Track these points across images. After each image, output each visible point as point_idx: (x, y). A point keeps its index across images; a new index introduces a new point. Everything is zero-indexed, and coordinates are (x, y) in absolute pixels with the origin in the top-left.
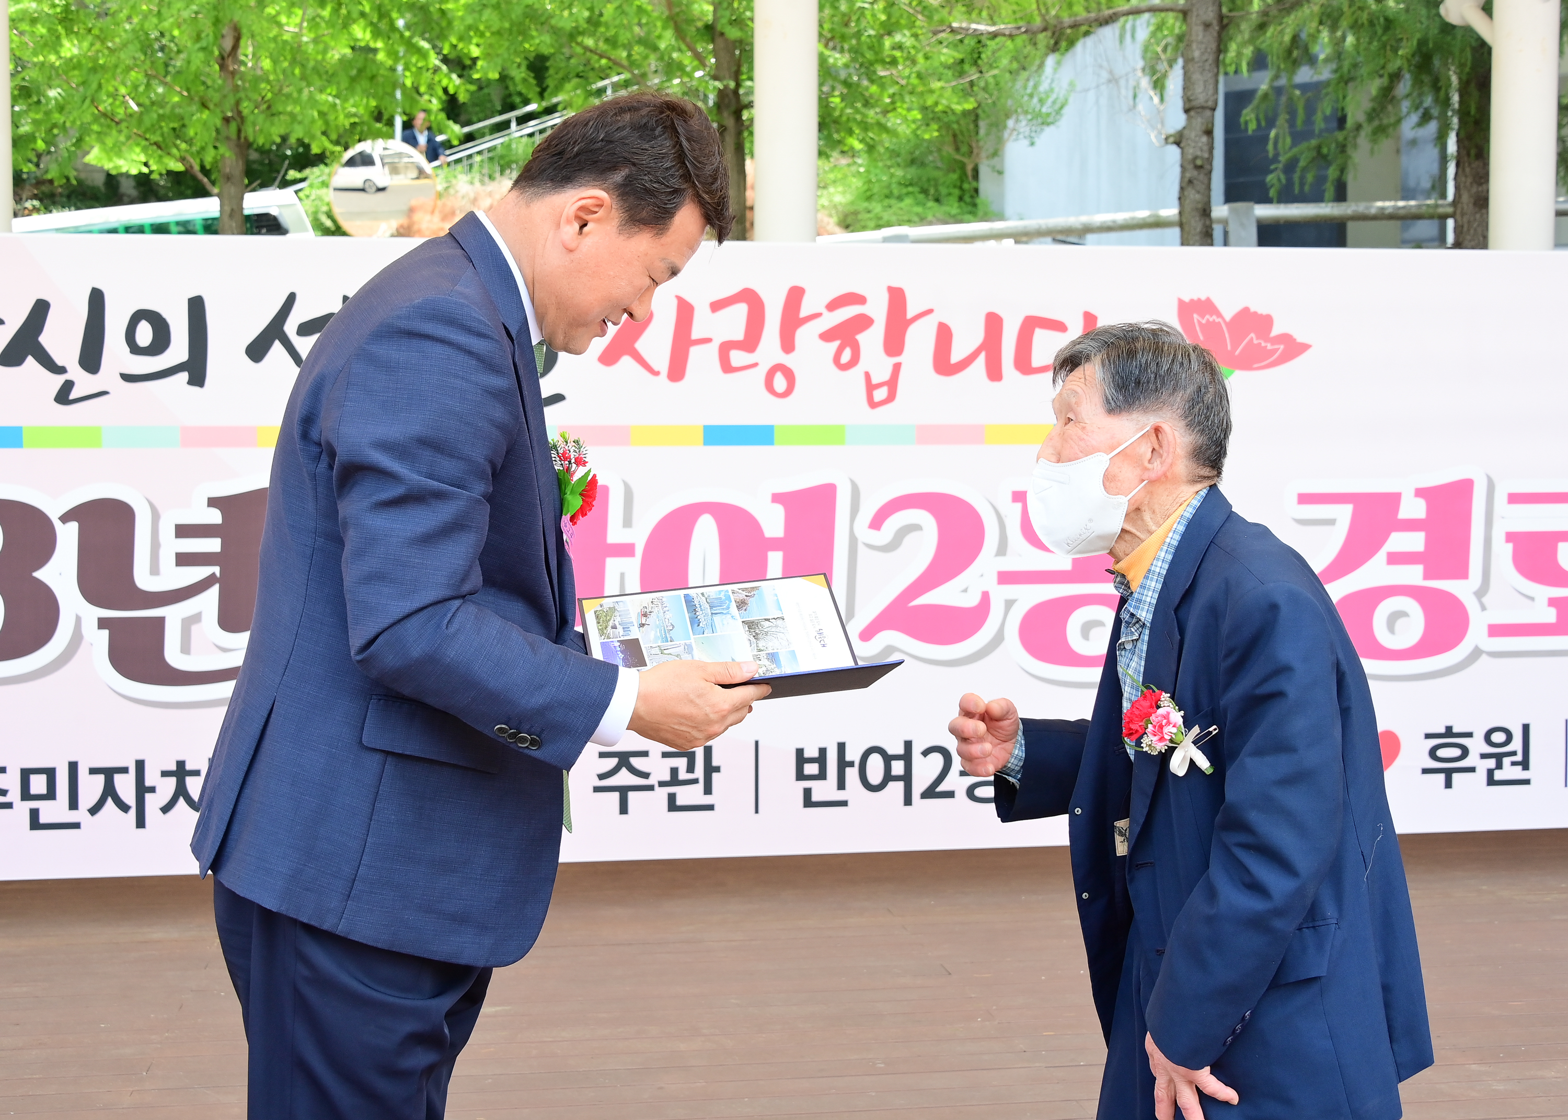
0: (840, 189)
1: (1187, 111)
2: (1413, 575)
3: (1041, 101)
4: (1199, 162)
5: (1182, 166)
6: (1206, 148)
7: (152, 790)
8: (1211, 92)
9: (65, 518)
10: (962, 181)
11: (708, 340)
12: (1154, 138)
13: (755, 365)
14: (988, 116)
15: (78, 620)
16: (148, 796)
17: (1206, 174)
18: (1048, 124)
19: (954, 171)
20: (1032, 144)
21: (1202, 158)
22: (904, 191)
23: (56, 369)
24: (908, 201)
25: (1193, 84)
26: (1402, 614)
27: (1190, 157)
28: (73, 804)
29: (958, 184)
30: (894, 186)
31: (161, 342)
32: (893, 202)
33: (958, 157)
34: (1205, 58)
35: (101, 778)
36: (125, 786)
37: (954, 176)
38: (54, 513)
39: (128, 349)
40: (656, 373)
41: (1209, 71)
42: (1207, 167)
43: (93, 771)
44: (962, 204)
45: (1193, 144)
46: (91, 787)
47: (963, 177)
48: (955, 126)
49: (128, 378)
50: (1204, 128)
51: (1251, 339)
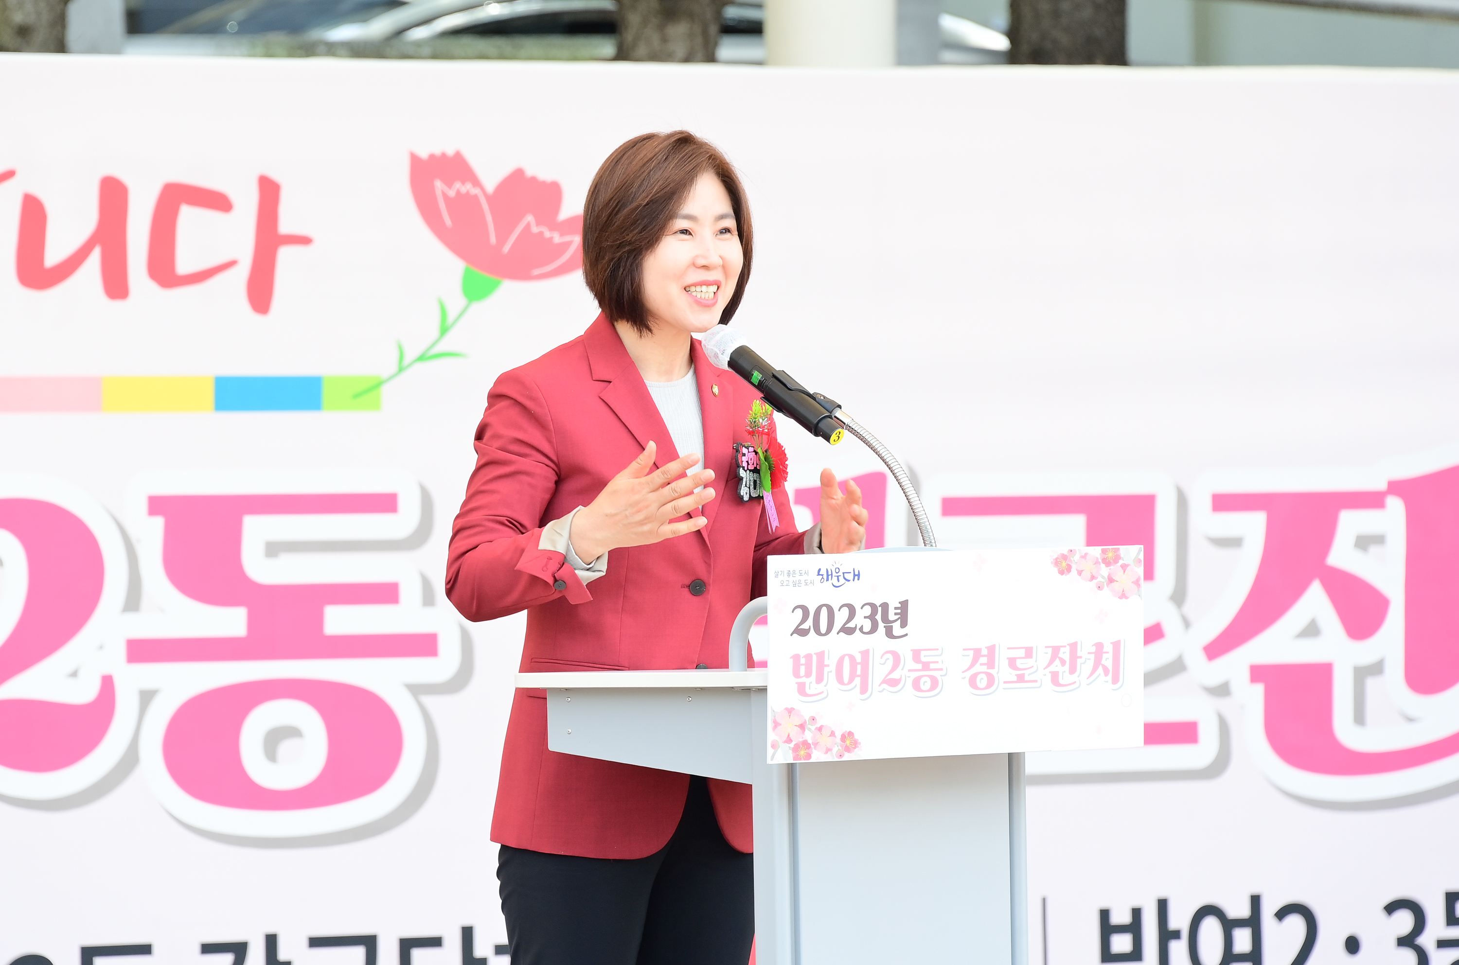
51: (528, 225)
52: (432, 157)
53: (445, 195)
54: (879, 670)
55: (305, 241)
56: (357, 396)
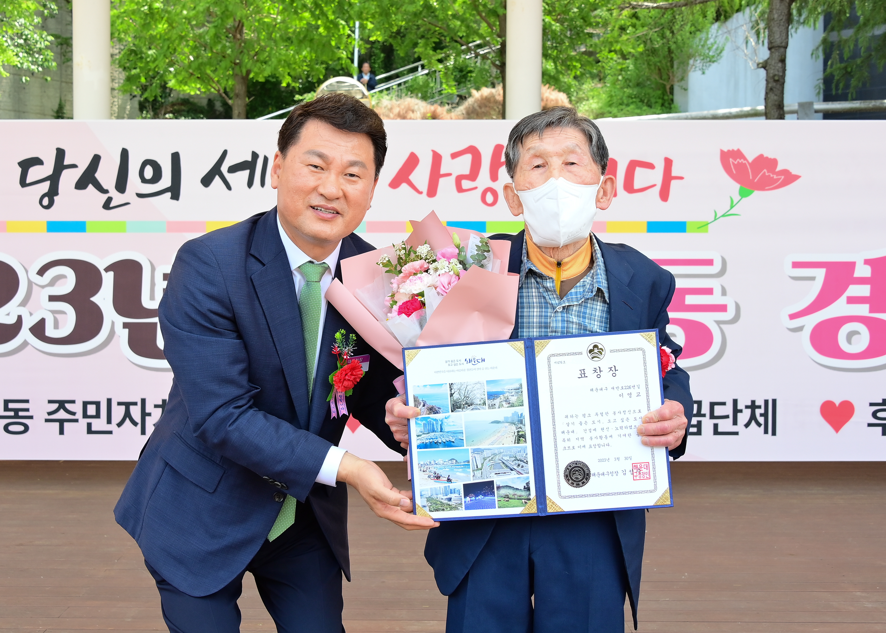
0: (596, 101)
1: (770, 49)
2: (863, 310)
3: (709, 49)
4: (776, 78)
5: (767, 80)
6: (780, 70)
7: (149, 415)
8: (784, 38)
9: (107, 270)
10: (664, 95)
11: (449, 175)
12: (751, 65)
13: (476, 188)
14: (678, 58)
15: (113, 323)
16: (147, 418)
17: (781, 85)
18: (713, 62)
19: (659, 89)
20: (703, 73)
21: (778, 76)
22: (631, 101)
23: (103, 191)
24: (632, 106)
25: (774, 33)
26: (857, 333)
27: (771, 75)
28: (109, 421)
29: (662, 96)
30: (624, 98)
31: (157, 177)
32: (624, 107)
33: (661, 81)
34: (781, 18)
35: (123, 408)
36: (136, 412)
37: (659, 92)
38: (101, 268)
39: (140, 180)
40: (421, 193)
41: (783, 25)
42: (781, 80)
43: (119, 404)
44: (664, 108)
45: (773, 68)
46: (118, 413)
47: (664, 93)
48: (659, 64)
49: (140, 196)
50: (780, 58)
51: (765, 172)
52: (729, 151)
53: (733, 163)
55: (681, 178)
56: (698, 228)
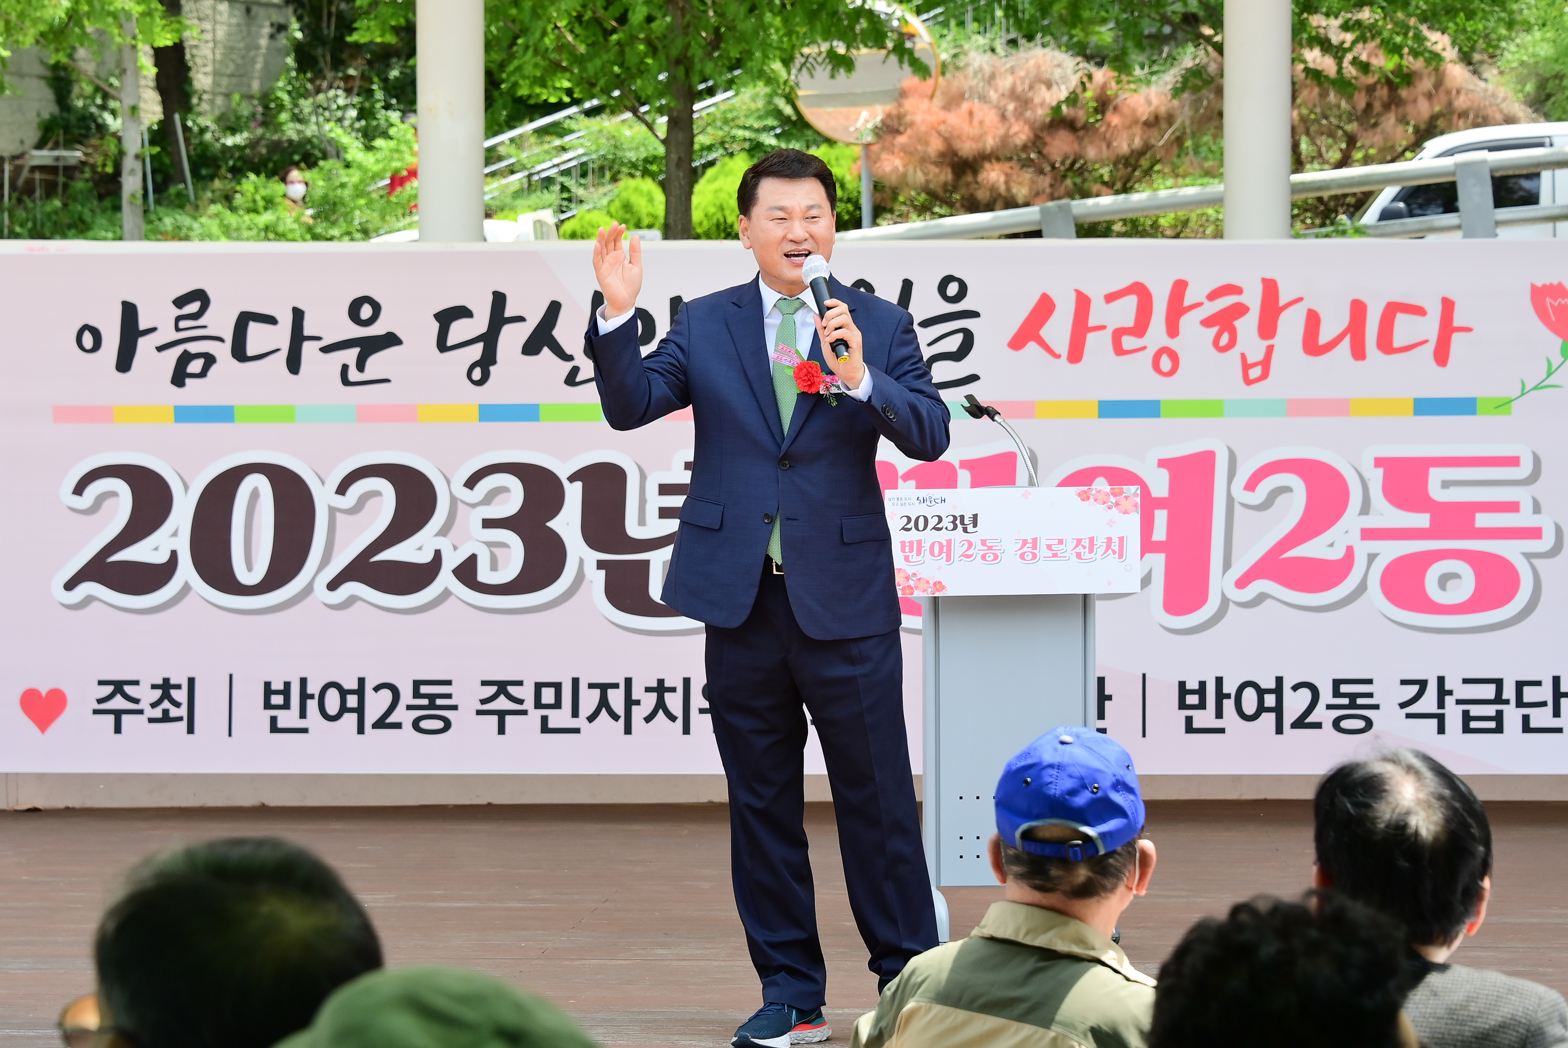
7: (638, 703)
9: (572, 479)
11: (1103, 328)
13: (1144, 348)
15: (581, 561)
16: (634, 708)
23: (566, 357)
28: (575, 713)
31: (648, 334)
35: (597, 692)
36: (616, 699)
38: (563, 475)
40: (1058, 356)
43: (591, 686)
46: (589, 699)
52: (1544, 286)
53: (1551, 305)
54: (958, 550)
55: (1469, 330)
56: (1496, 408)
